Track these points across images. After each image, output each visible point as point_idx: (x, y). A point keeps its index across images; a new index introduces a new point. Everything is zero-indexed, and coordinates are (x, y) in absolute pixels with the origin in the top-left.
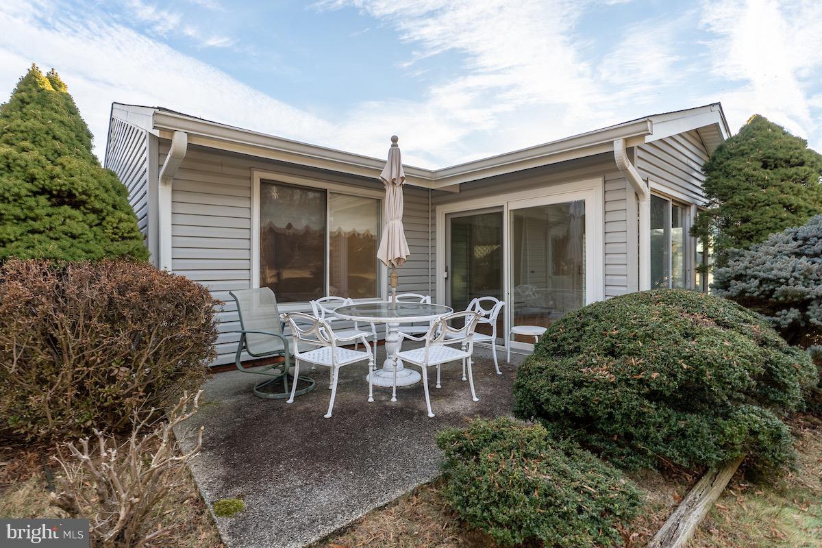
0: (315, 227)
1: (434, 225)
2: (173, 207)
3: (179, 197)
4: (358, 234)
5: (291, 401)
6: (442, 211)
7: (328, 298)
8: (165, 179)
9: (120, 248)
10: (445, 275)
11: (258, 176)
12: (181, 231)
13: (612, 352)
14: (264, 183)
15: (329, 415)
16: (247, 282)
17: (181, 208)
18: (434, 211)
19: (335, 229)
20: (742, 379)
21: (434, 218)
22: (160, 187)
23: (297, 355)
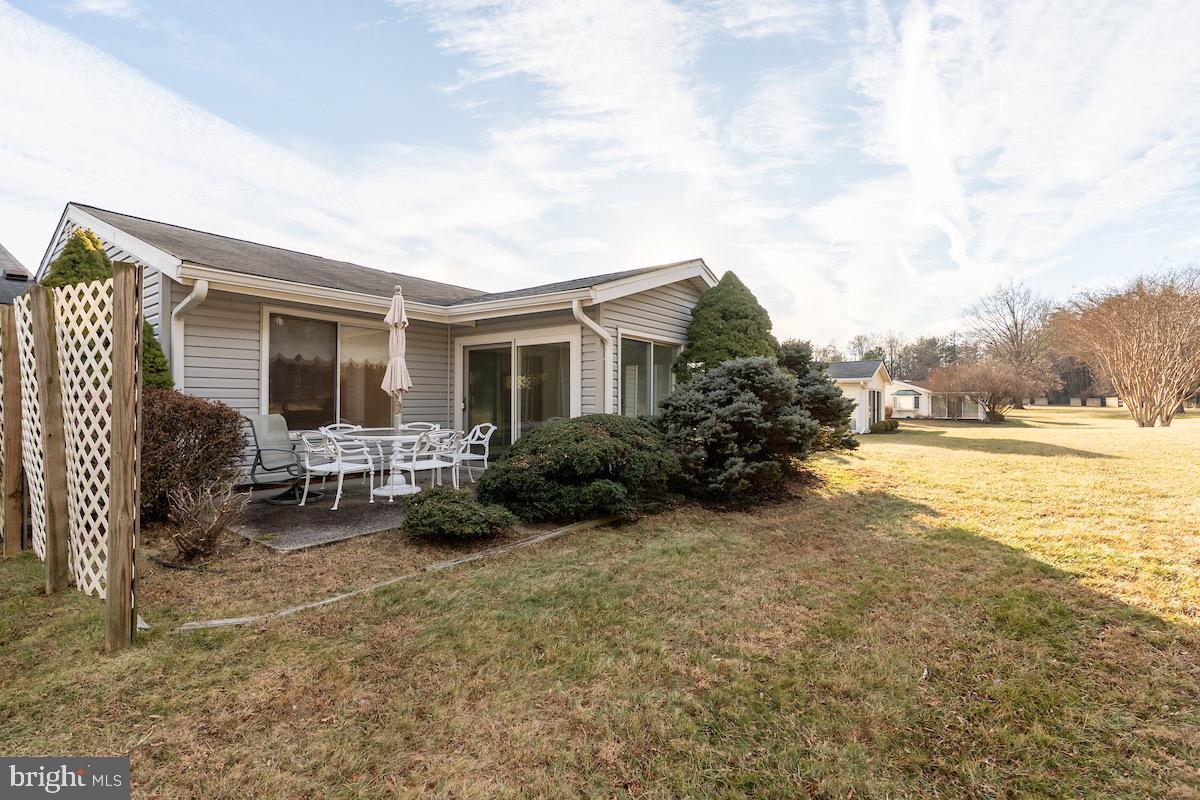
0: (325, 358)
1: (452, 357)
2: (185, 340)
3: (191, 331)
4: (371, 366)
5: (303, 504)
6: (461, 343)
7: (338, 425)
8: (179, 316)
9: (157, 378)
10: (462, 407)
11: (267, 310)
12: (193, 362)
13: (534, 452)
14: (273, 316)
15: (335, 508)
16: (256, 410)
17: (193, 341)
18: (453, 342)
19: (346, 360)
20: (593, 461)
21: (452, 350)
22: (173, 322)
23: (308, 467)
